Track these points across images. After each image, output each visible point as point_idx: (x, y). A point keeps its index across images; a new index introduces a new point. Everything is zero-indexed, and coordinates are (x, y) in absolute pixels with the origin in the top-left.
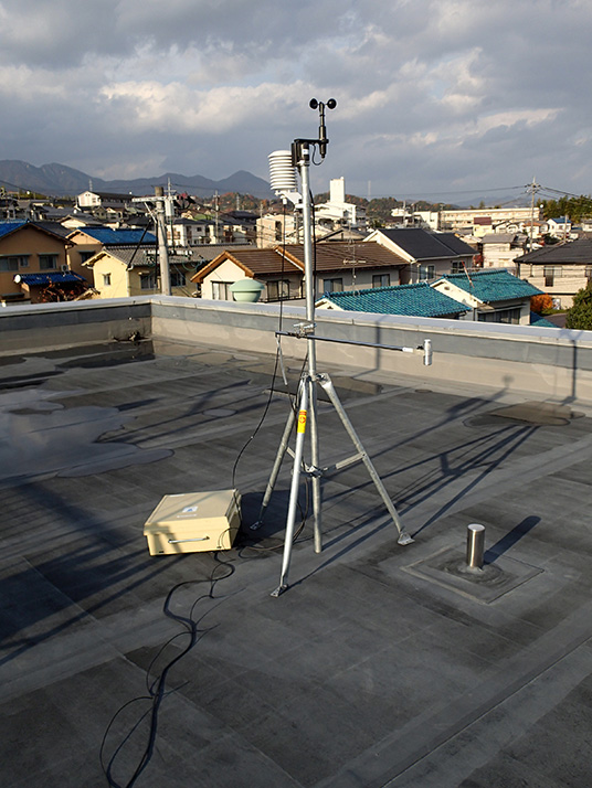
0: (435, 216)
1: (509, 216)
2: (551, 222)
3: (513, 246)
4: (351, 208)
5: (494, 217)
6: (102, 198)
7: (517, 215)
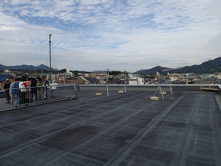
0: (88, 74)
1: (103, 75)
2: (111, 76)
3: (104, 80)
4: (71, 73)
5: (100, 75)
6: (11, 70)
7: (104, 75)
